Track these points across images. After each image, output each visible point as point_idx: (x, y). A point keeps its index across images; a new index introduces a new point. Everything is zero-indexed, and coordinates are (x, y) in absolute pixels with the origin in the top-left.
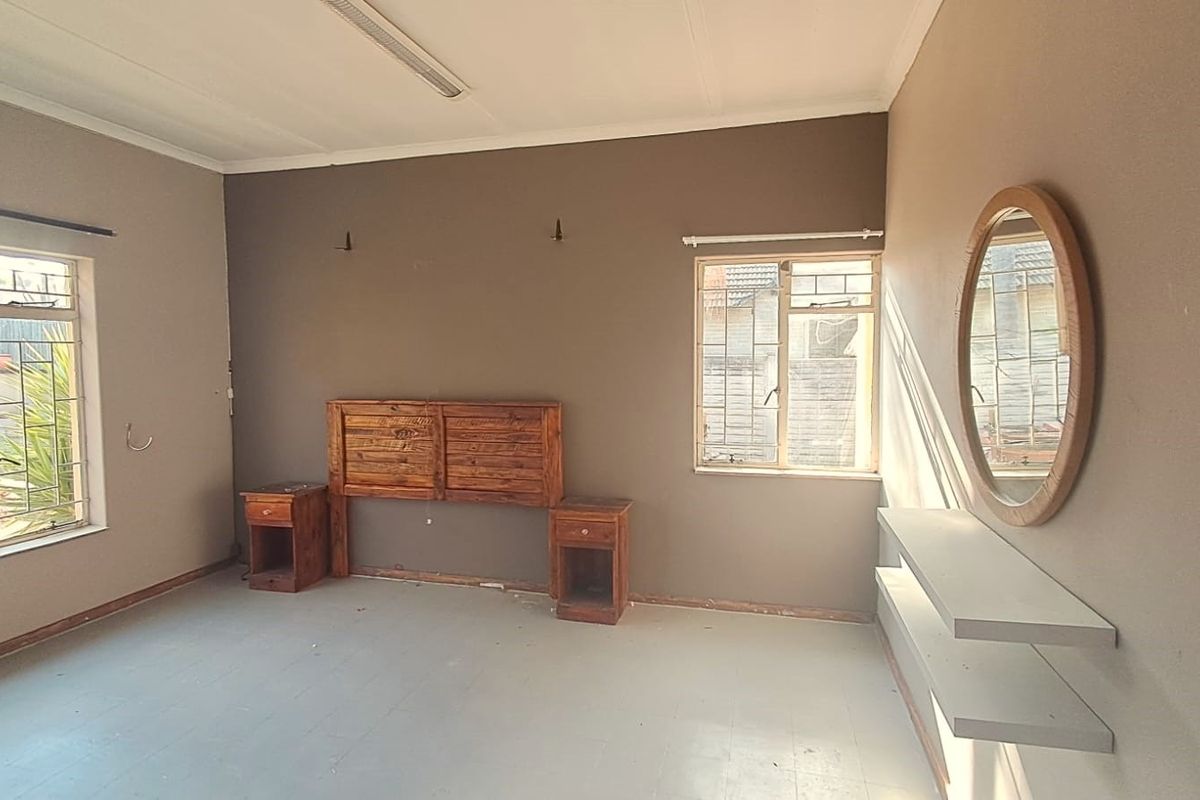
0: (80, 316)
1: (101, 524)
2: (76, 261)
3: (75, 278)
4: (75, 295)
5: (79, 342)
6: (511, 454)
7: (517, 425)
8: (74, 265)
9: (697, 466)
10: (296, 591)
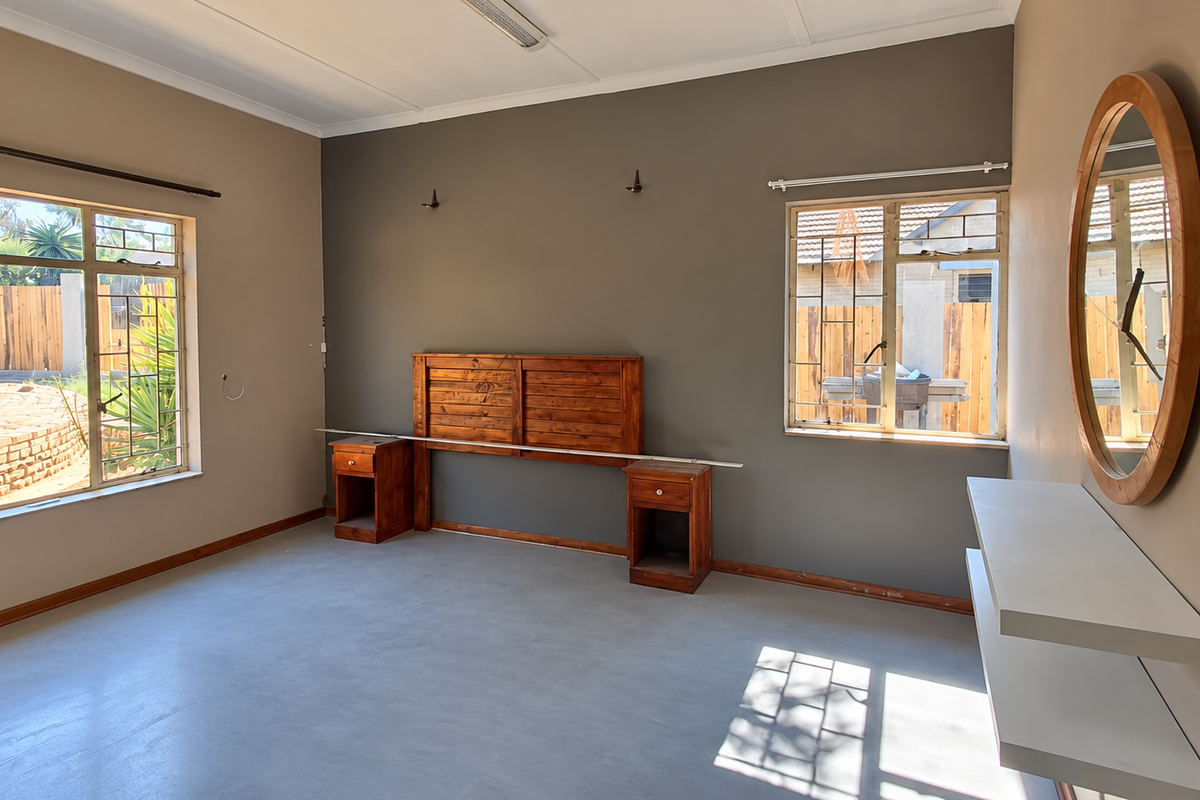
0: (183, 273)
1: (196, 470)
2: (181, 220)
3: (179, 237)
4: (179, 252)
5: (181, 297)
6: (589, 409)
7: (596, 379)
8: (179, 226)
9: (789, 427)
10: (378, 541)
